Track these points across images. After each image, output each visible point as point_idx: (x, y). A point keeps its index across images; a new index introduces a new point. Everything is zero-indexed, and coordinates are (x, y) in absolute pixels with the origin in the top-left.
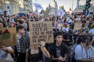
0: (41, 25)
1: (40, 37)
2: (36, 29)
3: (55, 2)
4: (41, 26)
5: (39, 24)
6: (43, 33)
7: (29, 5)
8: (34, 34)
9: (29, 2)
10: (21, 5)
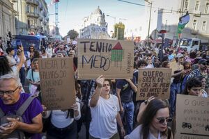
0: (155, 73)
1: (151, 90)
2: (147, 80)
3: (101, 13)
4: (154, 76)
5: (153, 72)
6: (155, 85)
7: (42, 16)
8: (143, 85)
9: (41, 10)
10: (20, 15)
